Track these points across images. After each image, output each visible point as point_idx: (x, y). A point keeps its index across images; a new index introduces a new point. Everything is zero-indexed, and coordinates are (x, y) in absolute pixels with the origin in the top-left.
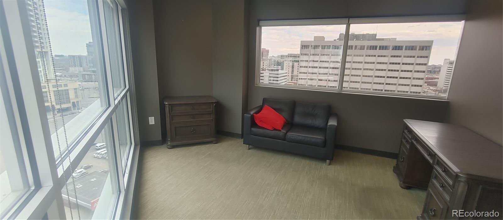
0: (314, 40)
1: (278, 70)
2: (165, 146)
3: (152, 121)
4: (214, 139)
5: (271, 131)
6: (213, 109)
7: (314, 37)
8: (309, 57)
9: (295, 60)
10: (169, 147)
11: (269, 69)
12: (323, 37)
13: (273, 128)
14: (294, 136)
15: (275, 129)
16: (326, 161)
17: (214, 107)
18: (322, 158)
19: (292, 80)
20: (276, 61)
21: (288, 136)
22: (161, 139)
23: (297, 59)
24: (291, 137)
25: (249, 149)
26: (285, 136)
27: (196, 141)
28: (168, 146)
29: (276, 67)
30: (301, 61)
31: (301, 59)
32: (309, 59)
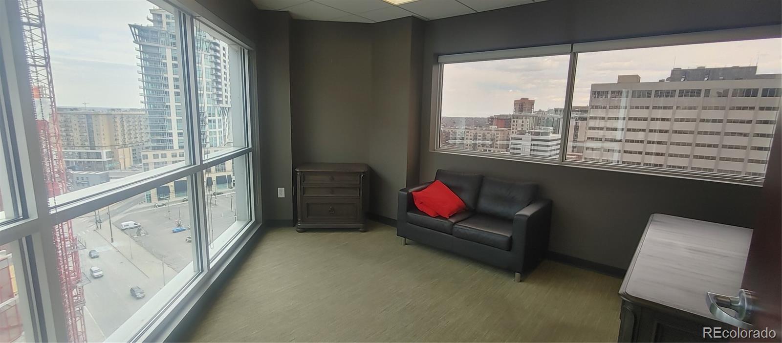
0: (618, 83)
1: (547, 134)
2: (295, 228)
3: (281, 193)
4: (361, 225)
5: (433, 218)
6: (360, 182)
7: (619, 76)
8: (607, 112)
9: (582, 116)
10: (299, 230)
11: (532, 132)
12: (637, 76)
13: (437, 214)
14: (465, 228)
15: (440, 217)
16: (515, 274)
17: (361, 179)
18: (509, 270)
19: (573, 151)
20: (546, 119)
21: (456, 228)
22: (292, 219)
23: (585, 115)
24: (460, 230)
25: (406, 244)
26: (452, 228)
27: (336, 225)
28: (298, 228)
29: (544, 129)
30: (591, 118)
31: (591, 116)
32: (607, 115)
